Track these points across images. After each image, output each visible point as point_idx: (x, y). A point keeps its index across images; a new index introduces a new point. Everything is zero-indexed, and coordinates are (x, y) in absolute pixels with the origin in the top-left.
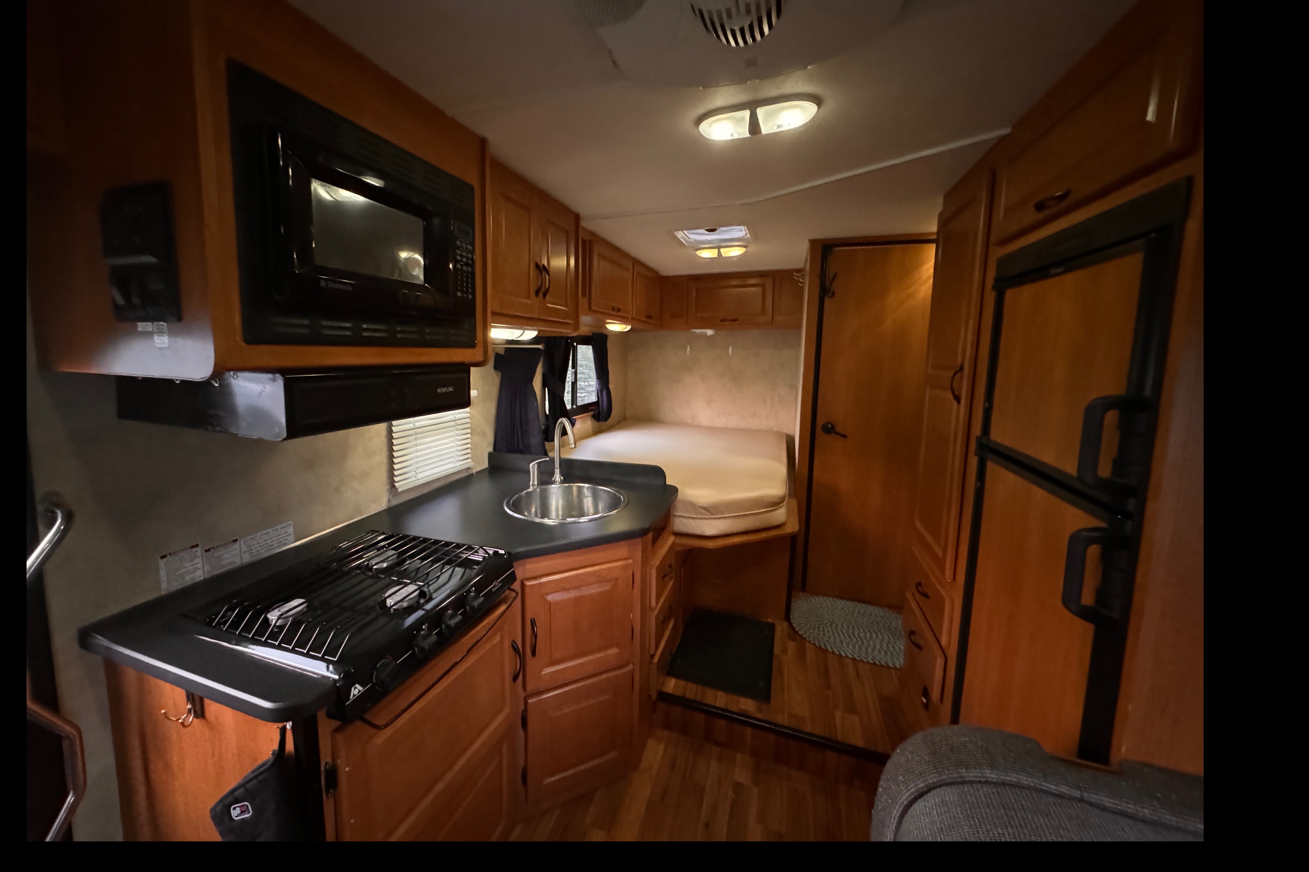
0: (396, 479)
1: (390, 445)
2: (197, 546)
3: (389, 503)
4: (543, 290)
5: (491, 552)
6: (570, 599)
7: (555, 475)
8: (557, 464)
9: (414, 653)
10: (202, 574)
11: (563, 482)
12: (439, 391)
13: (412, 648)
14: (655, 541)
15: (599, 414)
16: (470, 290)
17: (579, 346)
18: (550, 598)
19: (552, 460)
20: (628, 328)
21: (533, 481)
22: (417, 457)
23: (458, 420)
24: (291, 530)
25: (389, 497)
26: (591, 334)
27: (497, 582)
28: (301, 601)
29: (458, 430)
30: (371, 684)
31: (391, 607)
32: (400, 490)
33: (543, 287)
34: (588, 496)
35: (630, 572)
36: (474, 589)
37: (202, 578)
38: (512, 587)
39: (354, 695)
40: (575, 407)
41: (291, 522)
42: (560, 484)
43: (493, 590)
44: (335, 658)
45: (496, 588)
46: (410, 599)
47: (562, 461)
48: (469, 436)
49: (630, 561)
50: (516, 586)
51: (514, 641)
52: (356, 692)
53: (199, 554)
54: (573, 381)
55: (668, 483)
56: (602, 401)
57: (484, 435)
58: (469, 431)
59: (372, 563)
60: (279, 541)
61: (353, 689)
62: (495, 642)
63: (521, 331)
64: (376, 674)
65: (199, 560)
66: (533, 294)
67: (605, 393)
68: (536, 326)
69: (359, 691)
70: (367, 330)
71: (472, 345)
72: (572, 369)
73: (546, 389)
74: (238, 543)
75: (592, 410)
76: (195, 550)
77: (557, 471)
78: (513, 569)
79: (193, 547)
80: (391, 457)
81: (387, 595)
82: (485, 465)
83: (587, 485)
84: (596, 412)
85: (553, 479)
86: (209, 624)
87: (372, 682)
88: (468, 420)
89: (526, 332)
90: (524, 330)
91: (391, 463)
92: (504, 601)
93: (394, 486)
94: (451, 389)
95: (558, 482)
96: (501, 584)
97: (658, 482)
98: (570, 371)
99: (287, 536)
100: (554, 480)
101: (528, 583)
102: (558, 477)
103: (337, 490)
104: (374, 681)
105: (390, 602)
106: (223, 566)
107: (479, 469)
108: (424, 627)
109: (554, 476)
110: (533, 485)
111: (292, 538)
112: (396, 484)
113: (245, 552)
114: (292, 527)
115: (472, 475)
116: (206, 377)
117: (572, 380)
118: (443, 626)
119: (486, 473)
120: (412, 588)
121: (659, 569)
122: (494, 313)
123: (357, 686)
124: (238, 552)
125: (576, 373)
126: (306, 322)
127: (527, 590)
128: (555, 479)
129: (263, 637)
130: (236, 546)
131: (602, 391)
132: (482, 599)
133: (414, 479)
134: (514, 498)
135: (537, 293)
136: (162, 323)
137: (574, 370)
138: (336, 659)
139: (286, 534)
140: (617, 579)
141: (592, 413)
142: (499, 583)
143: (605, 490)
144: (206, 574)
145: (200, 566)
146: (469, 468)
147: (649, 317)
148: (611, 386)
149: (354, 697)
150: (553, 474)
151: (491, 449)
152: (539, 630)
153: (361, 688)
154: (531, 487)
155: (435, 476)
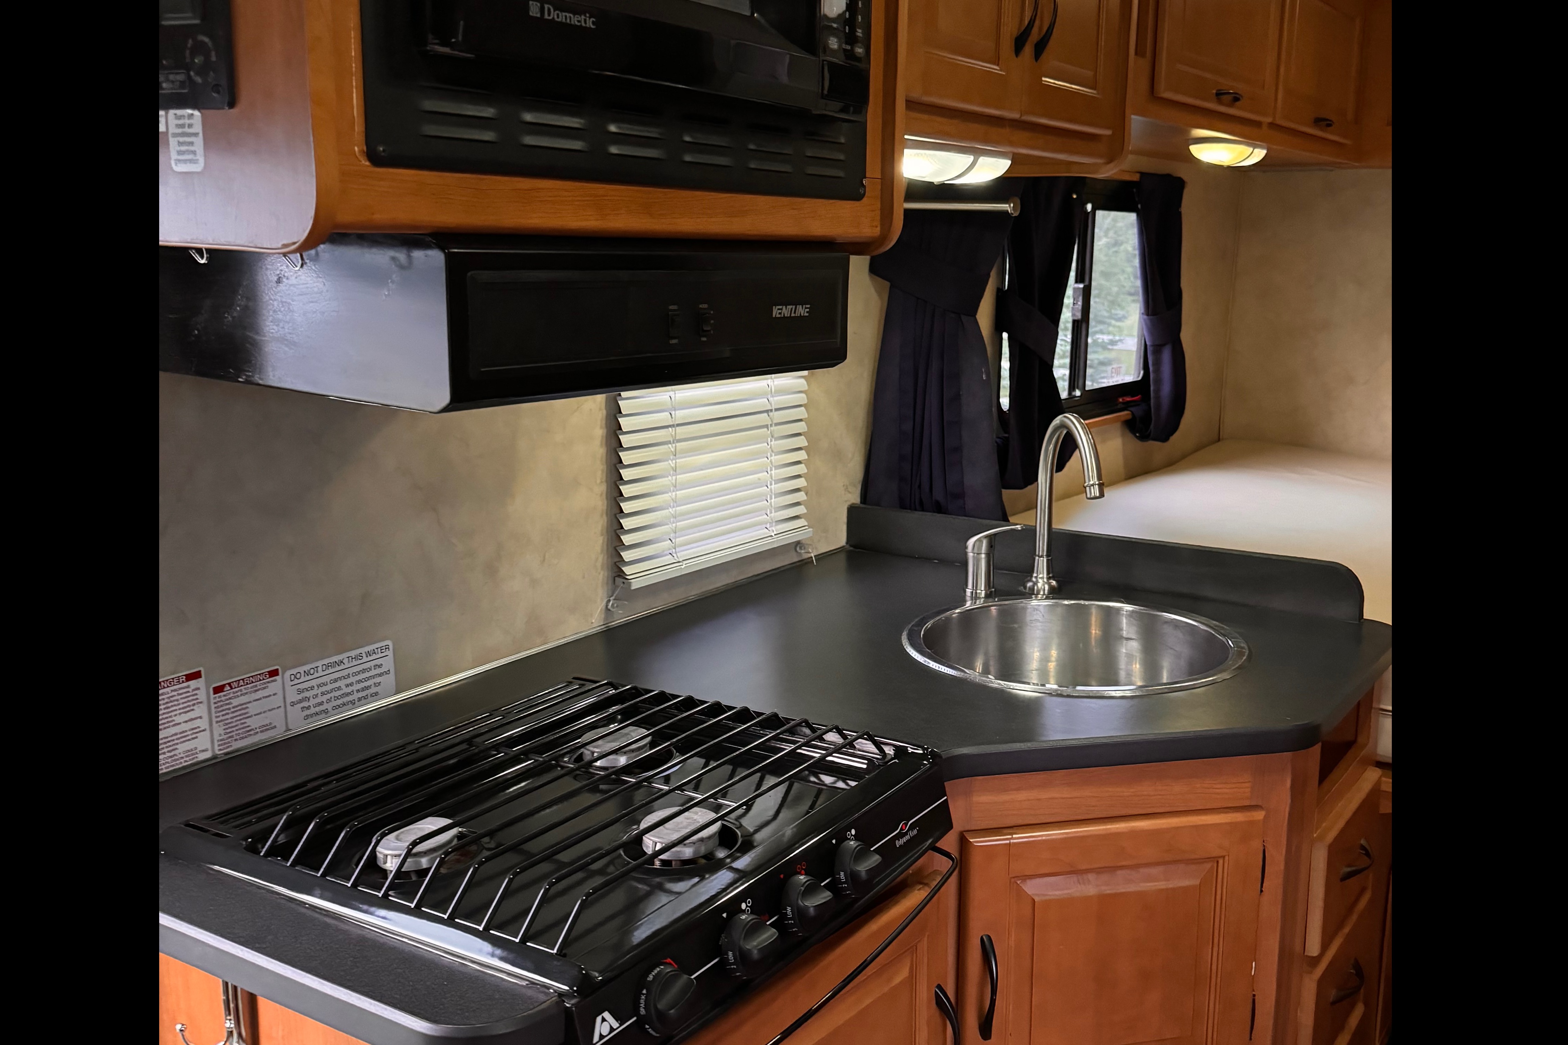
0: (627, 555)
1: (615, 465)
2: (196, 675)
3: (606, 618)
4: (1035, 35)
5: (889, 751)
6: (1087, 899)
7: (1035, 575)
8: (1042, 545)
9: (724, 962)
10: (209, 746)
11: (1054, 593)
12: (776, 312)
13: (719, 952)
14: (1326, 771)
15: (1147, 418)
16: (859, 33)
17: (1100, 214)
18: (1032, 888)
19: (1030, 533)
20: (1259, 154)
21: (975, 586)
22: (676, 502)
23: (777, 410)
24: (388, 663)
25: (609, 601)
26: (1136, 178)
27: (906, 824)
28: (444, 822)
29: (777, 439)
30: (635, 1019)
31: (657, 854)
32: (636, 585)
33: (1035, 30)
34: (1130, 636)
35: (1257, 845)
36: (853, 832)
37: (208, 755)
38: (941, 844)
39: (602, 1037)
40: (1078, 393)
41: (389, 642)
42: (1047, 598)
43: (899, 843)
44: (553, 949)
45: (905, 839)
46: (702, 840)
47: (1054, 536)
48: (802, 455)
49: (1259, 815)
50: (949, 842)
51: (939, 987)
52: (605, 1029)
53: (202, 695)
54: (1079, 316)
55: (1367, 615)
56: (1158, 381)
57: (837, 455)
58: (802, 442)
59: (593, 753)
60: (362, 685)
61: (599, 1019)
62: (897, 980)
63: (969, 159)
64: (647, 995)
65: (200, 710)
66: (1007, 45)
67: (1166, 356)
68: (1011, 143)
69: (612, 1029)
70: (618, 139)
71: (855, 194)
72: (1076, 282)
73: (1005, 335)
74: (278, 678)
75: (1126, 406)
76: (193, 684)
77: (1041, 564)
78: (946, 798)
79: (191, 677)
80: (615, 497)
81: (644, 825)
82: (839, 538)
83: (1128, 608)
84: (1138, 411)
85: (1029, 584)
86: (253, 849)
87: (636, 1012)
88: (802, 413)
89: (983, 160)
90: (978, 153)
91: (616, 513)
92: (919, 879)
93: (621, 574)
94: (802, 311)
95: (1042, 593)
96: (915, 832)
97: (1342, 611)
98: (1072, 286)
99: (380, 675)
100: (1032, 589)
101: (978, 841)
102: (1041, 580)
103: (491, 570)
104: (643, 1011)
105: (651, 843)
106: (249, 732)
107: (824, 548)
108: (743, 906)
109: (1032, 576)
110: (975, 597)
111: (389, 680)
112: (627, 570)
113: (293, 704)
114: (390, 653)
115: (805, 563)
116: (294, 243)
117: (1073, 315)
118: (789, 909)
119: (841, 561)
120: (701, 816)
121: (1334, 850)
122: (912, 105)
123: (606, 1015)
124: (278, 701)
125: (1086, 294)
126: (488, 112)
127: (976, 861)
128: (1035, 584)
129: (379, 890)
130: (275, 685)
131: (1158, 349)
132: (876, 859)
133: (668, 559)
134: (929, 625)
135: (1019, 43)
136: (190, 111)
137: (1081, 286)
138: (555, 951)
139: (378, 671)
140: (1215, 860)
141: (1125, 414)
142: (912, 827)
143: (1176, 624)
144: (216, 748)
145: (203, 724)
146: (798, 545)
147: (1321, 122)
148: (1186, 336)
149: (601, 1039)
150: (1029, 570)
151: (855, 498)
152: (1002, 968)
153: (615, 1024)
154: (968, 603)
155: (718, 555)
